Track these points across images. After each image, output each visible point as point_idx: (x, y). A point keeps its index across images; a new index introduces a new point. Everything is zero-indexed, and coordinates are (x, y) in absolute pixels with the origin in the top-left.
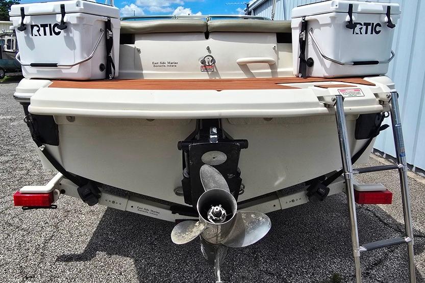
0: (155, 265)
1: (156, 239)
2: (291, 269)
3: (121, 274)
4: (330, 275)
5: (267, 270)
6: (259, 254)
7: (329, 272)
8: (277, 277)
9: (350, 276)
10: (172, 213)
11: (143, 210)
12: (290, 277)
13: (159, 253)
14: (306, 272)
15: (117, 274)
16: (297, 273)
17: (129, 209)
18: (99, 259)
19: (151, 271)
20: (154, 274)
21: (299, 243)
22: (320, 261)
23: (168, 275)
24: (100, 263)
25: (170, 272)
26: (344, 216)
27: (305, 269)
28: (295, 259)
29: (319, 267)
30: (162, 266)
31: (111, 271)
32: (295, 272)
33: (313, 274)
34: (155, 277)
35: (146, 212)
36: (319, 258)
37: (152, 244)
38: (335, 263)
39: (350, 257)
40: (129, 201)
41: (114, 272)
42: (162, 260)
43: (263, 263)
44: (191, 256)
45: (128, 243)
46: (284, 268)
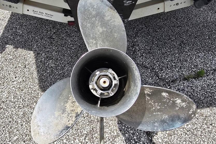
0: (52, 59)
1: (54, 33)
2: (163, 63)
3: (25, 67)
4: (195, 69)
5: (142, 64)
6: (137, 48)
7: (194, 66)
8: (151, 70)
9: (211, 70)
10: (65, 16)
11: (38, 13)
12: (162, 71)
13: (56, 46)
14: (175, 66)
15: (22, 67)
16: (167, 67)
17: (26, 13)
18: (9, 52)
19: (49, 64)
20: (52, 67)
21: (171, 37)
22: (187, 54)
23: (63, 68)
24: (9, 56)
25: (64, 66)
26: (210, 10)
27: (175, 63)
28: (166, 53)
29: (186, 61)
30: (58, 59)
31: (18, 64)
32: (166, 66)
33: (181, 68)
34: (52, 70)
35: (41, 15)
36: (186, 52)
37: (51, 38)
38: (199, 57)
39: (212, 51)
40: (24, 5)
41: (20, 65)
42: (58, 54)
43: (140, 57)
44: (81, 49)
45: (32, 37)
46: (157, 62)
